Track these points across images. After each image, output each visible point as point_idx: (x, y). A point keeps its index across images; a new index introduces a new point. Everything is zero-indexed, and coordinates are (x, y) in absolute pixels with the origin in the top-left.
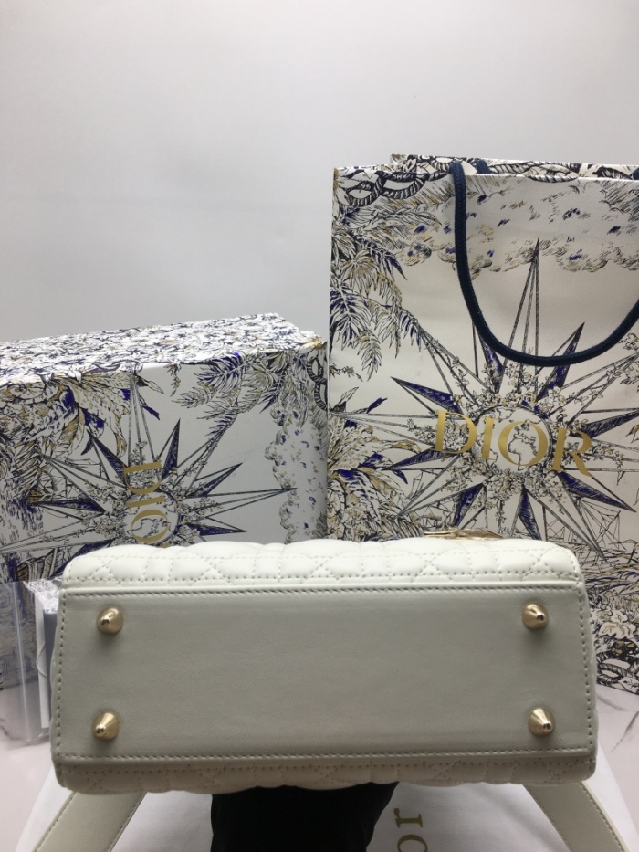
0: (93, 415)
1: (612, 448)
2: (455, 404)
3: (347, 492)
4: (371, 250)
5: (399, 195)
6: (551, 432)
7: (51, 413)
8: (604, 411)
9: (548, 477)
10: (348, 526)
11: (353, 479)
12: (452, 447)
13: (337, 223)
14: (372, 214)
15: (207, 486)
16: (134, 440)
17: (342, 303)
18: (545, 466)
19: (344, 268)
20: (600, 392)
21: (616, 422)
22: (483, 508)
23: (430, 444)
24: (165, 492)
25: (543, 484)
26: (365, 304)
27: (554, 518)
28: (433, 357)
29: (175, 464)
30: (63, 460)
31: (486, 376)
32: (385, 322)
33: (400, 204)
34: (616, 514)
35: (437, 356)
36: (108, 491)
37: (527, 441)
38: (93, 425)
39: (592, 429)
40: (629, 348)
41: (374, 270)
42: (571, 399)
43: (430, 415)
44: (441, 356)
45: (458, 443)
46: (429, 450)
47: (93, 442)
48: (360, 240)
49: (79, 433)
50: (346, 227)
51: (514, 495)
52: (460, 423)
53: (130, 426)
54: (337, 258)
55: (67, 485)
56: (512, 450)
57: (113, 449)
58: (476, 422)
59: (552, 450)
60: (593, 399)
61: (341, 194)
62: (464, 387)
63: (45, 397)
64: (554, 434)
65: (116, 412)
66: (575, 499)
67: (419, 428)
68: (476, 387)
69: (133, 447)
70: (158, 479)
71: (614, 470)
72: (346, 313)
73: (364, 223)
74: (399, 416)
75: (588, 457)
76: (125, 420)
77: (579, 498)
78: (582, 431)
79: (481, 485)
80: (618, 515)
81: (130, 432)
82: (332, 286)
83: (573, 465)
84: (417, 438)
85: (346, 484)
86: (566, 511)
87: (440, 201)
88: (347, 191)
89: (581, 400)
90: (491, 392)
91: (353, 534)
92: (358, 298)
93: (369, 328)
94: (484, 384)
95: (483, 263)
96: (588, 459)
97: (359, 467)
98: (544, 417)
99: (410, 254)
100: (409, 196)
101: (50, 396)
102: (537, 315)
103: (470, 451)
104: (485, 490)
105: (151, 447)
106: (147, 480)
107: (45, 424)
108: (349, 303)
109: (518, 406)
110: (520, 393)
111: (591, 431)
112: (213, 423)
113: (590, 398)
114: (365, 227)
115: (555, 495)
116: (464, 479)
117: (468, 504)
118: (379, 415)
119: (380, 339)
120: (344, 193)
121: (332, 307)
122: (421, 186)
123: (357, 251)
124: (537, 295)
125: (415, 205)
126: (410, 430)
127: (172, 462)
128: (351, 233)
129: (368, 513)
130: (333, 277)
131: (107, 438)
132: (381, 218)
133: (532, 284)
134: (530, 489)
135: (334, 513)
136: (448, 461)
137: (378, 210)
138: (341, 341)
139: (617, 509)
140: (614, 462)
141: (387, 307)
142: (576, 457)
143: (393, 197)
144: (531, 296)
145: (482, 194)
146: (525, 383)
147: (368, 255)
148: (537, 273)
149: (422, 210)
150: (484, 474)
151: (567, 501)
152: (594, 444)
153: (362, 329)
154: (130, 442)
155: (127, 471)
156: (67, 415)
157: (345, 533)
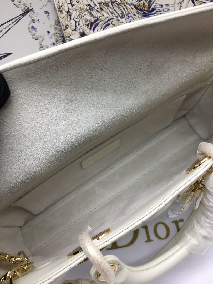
10: (77, 20)
91: (82, 25)
129: (89, 5)
135: (65, 13)
157: (76, 26)
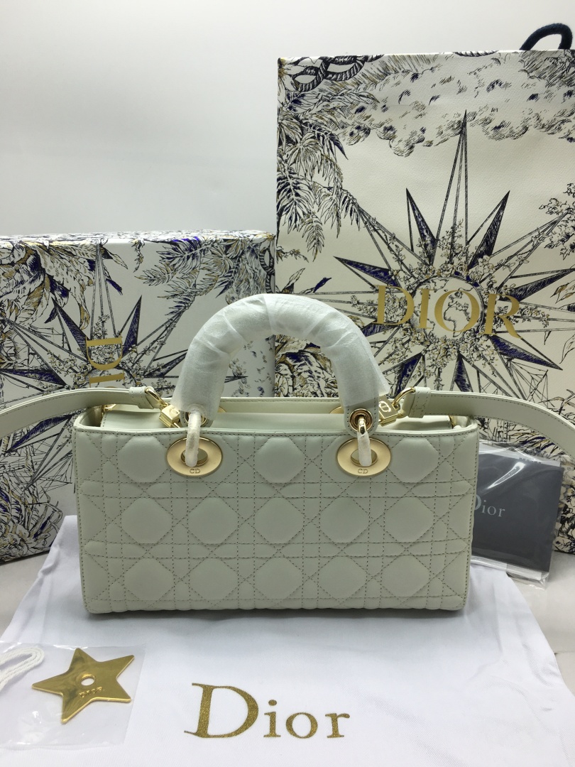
0: (59, 283)
1: (539, 309)
2: (393, 278)
3: (295, 374)
4: (317, 132)
5: (341, 77)
6: (482, 299)
7: (17, 277)
8: (529, 275)
9: (481, 341)
11: (300, 361)
12: (393, 319)
13: (284, 109)
14: (317, 98)
15: (164, 366)
16: (97, 314)
17: (288, 187)
18: (478, 331)
19: (291, 152)
20: (526, 258)
21: (542, 285)
22: (423, 377)
23: (373, 317)
24: (125, 370)
25: (476, 348)
26: (309, 188)
27: (488, 381)
28: (371, 235)
29: (135, 342)
30: (27, 327)
31: (421, 249)
32: (327, 203)
33: (342, 86)
34: (544, 373)
35: (375, 234)
36: (70, 363)
37: (460, 308)
38: (58, 293)
39: (519, 293)
40: (551, 213)
41: (319, 152)
42: (500, 266)
43: (371, 290)
44: (379, 234)
45: (398, 315)
46: (371, 324)
47: (58, 311)
48: (306, 124)
49: (44, 300)
50: (292, 112)
51: (451, 362)
52: (399, 295)
53: (94, 297)
54: (284, 143)
55: (29, 354)
56: (448, 318)
57: (76, 319)
58: (413, 294)
59: (483, 315)
60: (520, 265)
61: (288, 80)
62: (401, 262)
63: (12, 259)
64: (485, 300)
65: (81, 282)
66: (506, 361)
67: (362, 304)
68: (412, 261)
69: (96, 320)
70: (119, 355)
71: (541, 331)
72: (291, 197)
73: (310, 108)
74: (344, 293)
75: (517, 319)
76: (89, 290)
77: (509, 360)
78: (511, 295)
79: (420, 355)
80: (546, 374)
81: (94, 303)
82: (278, 170)
83: (503, 328)
84: (360, 312)
85: (294, 366)
86: (498, 374)
87: (378, 81)
88: (294, 77)
89: (508, 267)
90: (426, 264)
92: (304, 182)
93: (313, 210)
94: (419, 258)
95: (417, 139)
96: (517, 322)
97: (306, 348)
98: (476, 285)
99: (352, 134)
100: (350, 77)
101: (17, 259)
102: (466, 187)
103: (409, 322)
104: (424, 359)
105: (113, 322)
106: (108, 356)
107: (11, 287)
108: (295, 188)
109: (451, 276)
110: (452, 264)
111: (519, 294)
112: (172, 303)
113: (517, 263)
114: (310, 110)
115: (489, 359)
116: (404, 350)
117: (408, 376)
118: (325, 294)
119: (323, 221)
120: (290, 79)
121: (279, 192)
122: (361, 67)
123: (303, 134)
124: (466, 166)
125: (356, 86)
126: (354, 305)
127: (132, 340)
128: (297, 118)
130: (280, 163)
131: (71, 308)
132: (325, 100)
133: (462, 154)
134: (465, 355)
136: (389, 333)
137: (322, 94)
138: (287, 225)
139: (545, 368)
140: (541, 322)
141: (329, 189)
142: (506, 320)
143: (335, 80)
144: (461, 168)
145: (415, 72)
146: (457, 254)
147: (313, 137)
148: (466, 144)
149: (362, 90)
150: (422, 343)
151: (499, 364)
152: (522, 306)
153: (306, 212)
154: (93, 314)
155: (89, 344)
156: (33, 281)
